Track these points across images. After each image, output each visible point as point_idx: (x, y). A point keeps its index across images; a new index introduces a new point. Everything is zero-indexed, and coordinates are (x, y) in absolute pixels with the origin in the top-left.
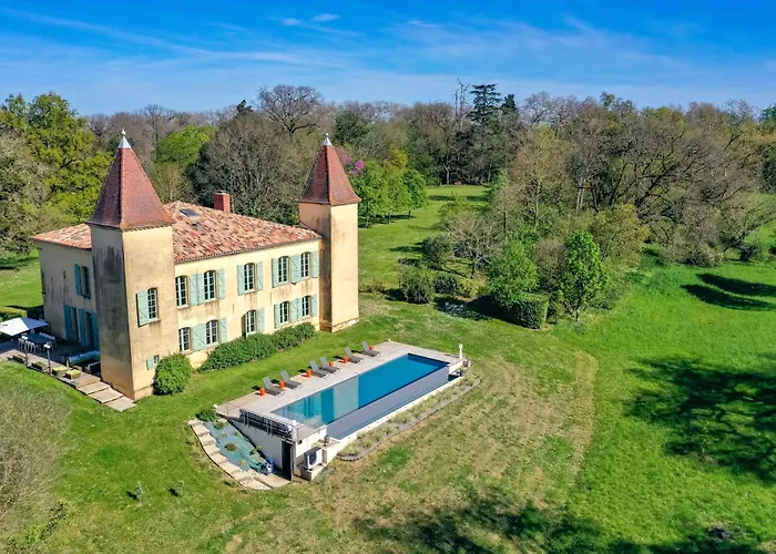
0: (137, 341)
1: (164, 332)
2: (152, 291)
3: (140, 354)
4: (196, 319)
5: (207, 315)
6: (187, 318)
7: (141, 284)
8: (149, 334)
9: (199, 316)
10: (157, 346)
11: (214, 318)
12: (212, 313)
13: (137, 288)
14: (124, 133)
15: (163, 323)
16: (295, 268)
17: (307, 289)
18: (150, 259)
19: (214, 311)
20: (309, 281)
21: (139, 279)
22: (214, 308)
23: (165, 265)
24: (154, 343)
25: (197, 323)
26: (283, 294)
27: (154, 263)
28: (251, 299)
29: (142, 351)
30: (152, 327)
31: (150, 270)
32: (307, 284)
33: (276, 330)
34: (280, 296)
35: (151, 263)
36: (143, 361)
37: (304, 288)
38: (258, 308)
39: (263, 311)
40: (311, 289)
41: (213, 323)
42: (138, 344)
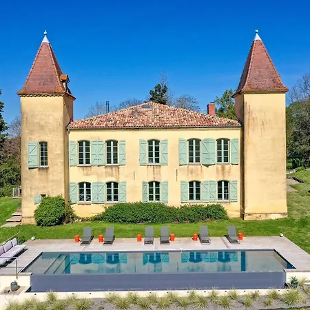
0: (26, 179)
1: (51, 177)
2: (43, 146)
3: (29, 190)
4: (98, 177)
5: (106, 176)
6: (87, 175)
7: (33, 137)
8: (37, 176)
9: (99, 175)
10: (44, 187)
11: (113, 179)
12: (112, 176)
14: (45, 33)
15: (50, 170)
16: (209, 152)
17: (223, 174)
18: (43, 120)
19: (114, 174)
20: (227, 167)
21: (32, 132)
22: (114, 171)
23: (55, 125)
24: (42, 185)
25: (96, 181)
26: (194, 174)
27: (46, 122)
28: (154, 171)
29: (31, 188)
30: (41, 172)
31: (42, 127)
32: (223, 169)
33: (183, 205)
34: (190, 175)
35: (42, 122)
36: (31, 196)
37: (220, 172)
38: (162, 181)
39: (166, 184)
40: (229, 175)
41: (116, 184)
42: (28, 182)
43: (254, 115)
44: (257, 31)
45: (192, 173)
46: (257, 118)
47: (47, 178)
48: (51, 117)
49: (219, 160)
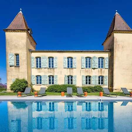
0: (9, 71)
1: (21, 71)
2: (17, 55)
3: (10, 77)
4: (45, 73)
5: (48, 73)
6: (40, 72)
7: (12, 51)
8: (14, 70)
9: (45, 72)
11: (52, 74)
12: (51, 73)
13: (10, 52)
17: (101, 73)
18: (16, 43)
19: (52, 72)
20: (103, 70)
21: (11, 49)
22: (52, 71)
23: (23, 46)
24: (16, 74)
25: (44, 75)
26: (88, 72)
27: (18, 44)
28: (70, 71)
29: (11, 76)
30: (16, 68)
31: (16, 47)
32: (101, 71)
33: (83, 86)
34: (86, 73)
35: (16, 45)
36: (11, 79)
37: (100, 72)
38: (73, 75)
39: (76, 77)
40: (104, 73)
41: (53, 77)
42: (10, 73)
43: (118, 43)
44: (117, 11)
45: (87, 72)
46: (120, 44)
47: (19, 71)
48: (20, 42)
49: (99, 67)
